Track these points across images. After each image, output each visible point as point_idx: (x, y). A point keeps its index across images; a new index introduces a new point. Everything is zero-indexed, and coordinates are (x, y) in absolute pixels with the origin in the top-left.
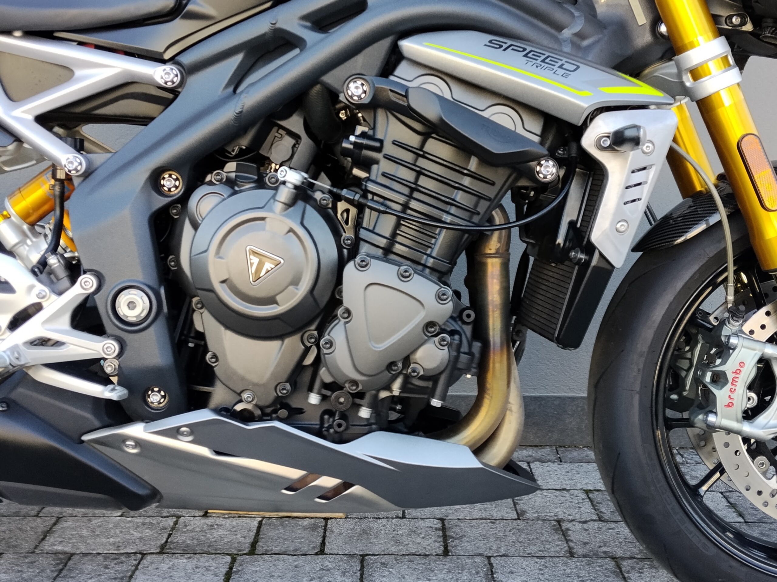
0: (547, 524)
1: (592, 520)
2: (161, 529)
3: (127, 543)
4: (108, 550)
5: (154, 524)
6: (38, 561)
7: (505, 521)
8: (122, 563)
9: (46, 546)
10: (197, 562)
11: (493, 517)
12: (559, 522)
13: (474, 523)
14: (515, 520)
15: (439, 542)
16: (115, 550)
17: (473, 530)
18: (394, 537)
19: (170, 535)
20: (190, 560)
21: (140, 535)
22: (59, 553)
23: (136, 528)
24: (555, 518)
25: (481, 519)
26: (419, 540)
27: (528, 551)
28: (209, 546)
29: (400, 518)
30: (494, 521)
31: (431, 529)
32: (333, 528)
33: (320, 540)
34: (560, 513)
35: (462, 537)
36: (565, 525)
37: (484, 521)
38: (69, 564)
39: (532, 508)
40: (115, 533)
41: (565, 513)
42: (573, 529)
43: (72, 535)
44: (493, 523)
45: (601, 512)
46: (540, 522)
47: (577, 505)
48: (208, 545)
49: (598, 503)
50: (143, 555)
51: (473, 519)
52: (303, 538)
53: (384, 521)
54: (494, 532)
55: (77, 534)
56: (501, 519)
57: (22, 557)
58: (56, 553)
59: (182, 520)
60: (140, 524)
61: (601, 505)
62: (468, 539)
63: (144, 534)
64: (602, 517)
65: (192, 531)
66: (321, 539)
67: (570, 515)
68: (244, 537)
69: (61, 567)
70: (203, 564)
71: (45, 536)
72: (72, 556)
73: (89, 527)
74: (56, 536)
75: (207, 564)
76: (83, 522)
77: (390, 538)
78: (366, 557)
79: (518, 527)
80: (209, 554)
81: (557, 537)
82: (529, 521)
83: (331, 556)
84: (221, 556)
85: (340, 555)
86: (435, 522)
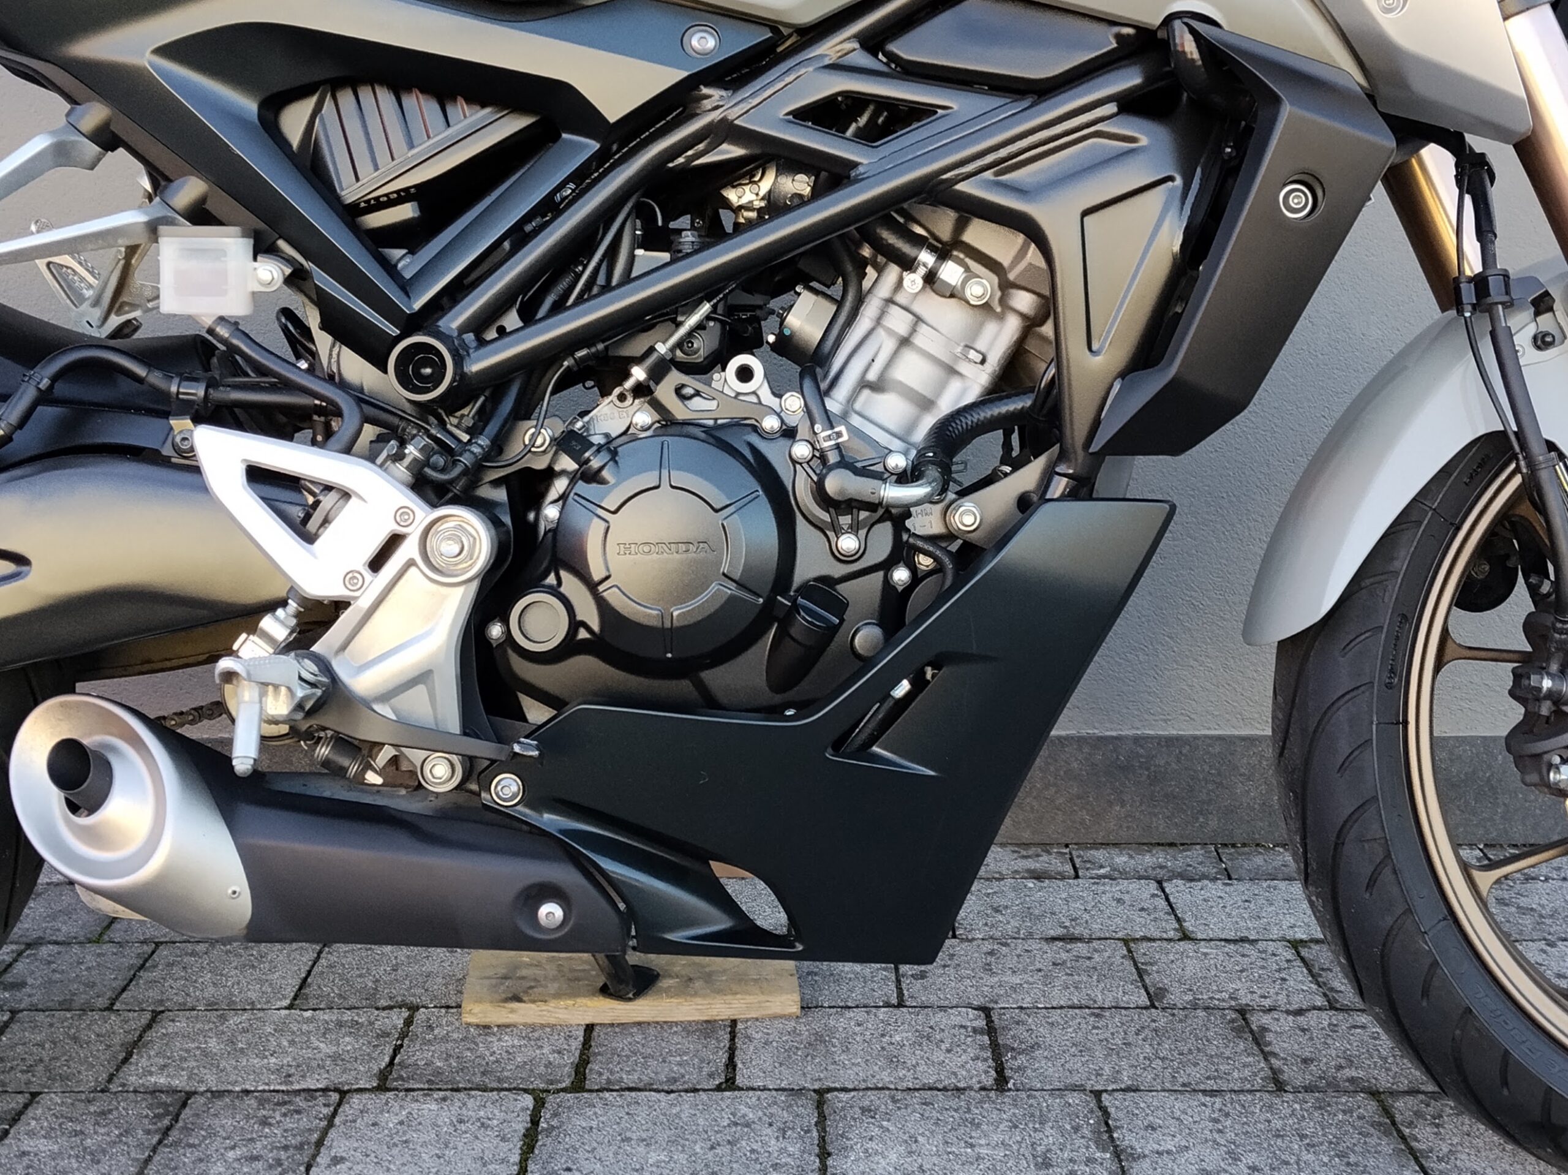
0: (1216, 1018)
1: (1315, 1008)
2: (378, 1036)
3: (305, 1067)
4: (267, 1084)
5: (362, 1025)
6: (117, 1108)
7: (1123, 1011)
8: (298, 1112)
9: (132, 1077)
10: (460, 1108)
11: (1095, 1002)
12: (1243, 1012)
13: (1056, 1015)
14: (1146, 1008)
15: (985, 1060)
16: (281, 1084)
17: (1057, 1031)
18: (883, 1048)
19: (397, 1050)
20: (445, 1105)
21: (334, 1049)
22: (162, 1092)
23: (324, 1034)
24: (1233, 1003)
25: (1070, 1007)
26: (939, 1056)
27: (1183, 1078)
28: (484, 1073)
29: (894, 1006)
30: (1098, 1011)
31: (963, 1031)
32: (749, 1031)
33: (723, 1057)
34: (1242, 992)
35: (1032, 1047)
36: (1257, 1020)
37: (1077, 1011)
38: (182, 1116)
39: (1179, 981)
40: (279, 1045)
41: (1252, 993)
42: (1275, 1027)
43: (188, 1051)
44: (1097, 1016)
45: (1332, 989)
46: (1201, 1013)
47: (1277, 975)
48: (482, 1069)
49: (1323, 969)
50: (343, 1094)
51: (1053, 1008)
52: (685, 1053)
53: (860, 1015)
54: (1100, 1037)
55: (198, 1048)
56: (1116, 1008)
57: (82, 1101)
58: (154, 1092)
59: (421, 1015)
60: (332, 1026)
61: (1330, 975)
62: (1046, 1054)
63: (342, 1047)
64: (1337, 1001)
65: (446, 1039)
66: (726, 1055)
67: (1265, 997)
68: (559, 1052)
69: (166, 1122)
70: (473, 1114)
71: (130, 1055)
72: (188, 1099)
73: (223, 1033)
74: (152, 1053)
75: (482, 1113)
76: (209, 1022)
77: (876, 1052)
78: (829, 1096)
79: (1154, 1025)
80: (485, 1090)
81: (1242, 1046)
82: (1175, 1011)
83: (751, 1093)
84: (511, 1095)
85: (769, 1090)
86: (971, 1016)
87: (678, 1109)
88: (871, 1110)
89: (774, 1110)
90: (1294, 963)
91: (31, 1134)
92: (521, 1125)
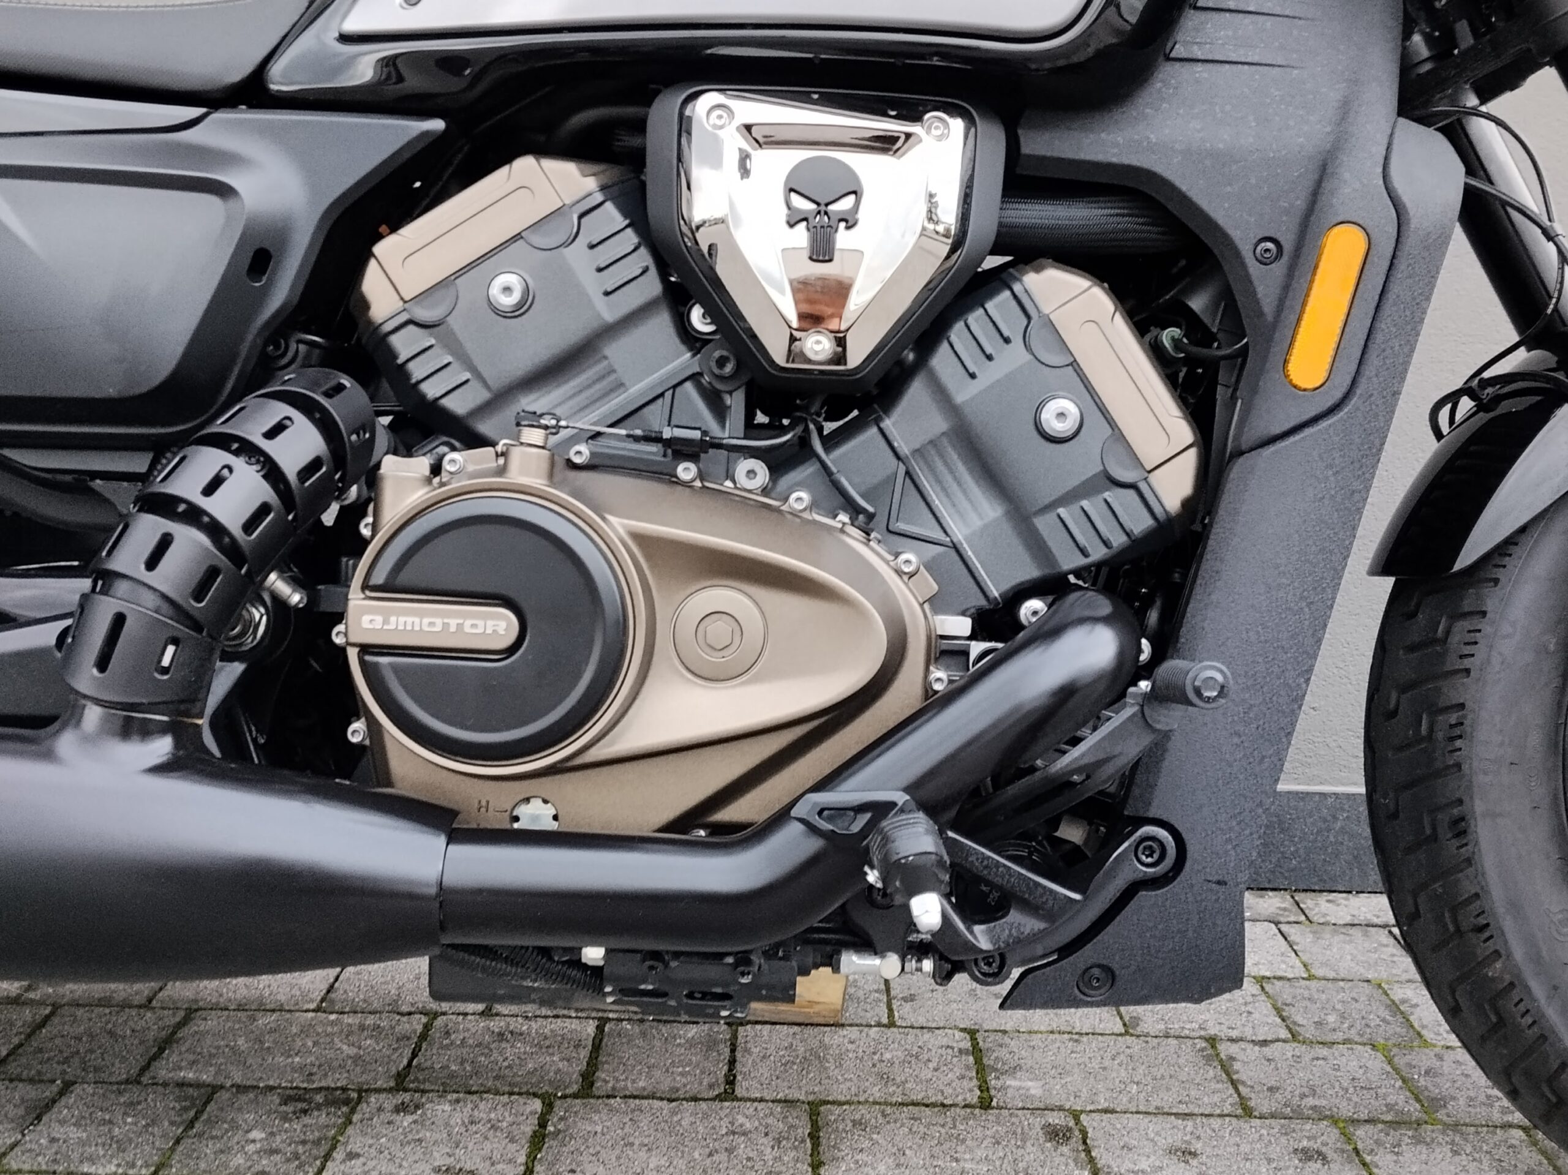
0: (1186, 1048)
1: (1278, 1040)
2: (398, 1041)
3: (327, 1067)
4: (290, 1082)
5: (383, 1029)
6: (146, 1100)
7: (1099, 1038)
8: (317, 1109)
9: (163, 1071)
10: (472, 1111)
11: (1074, 1028)
12: (1212, 1041)
13: (1037, 1040)
14: (1121, 1035)
15: (971, 1079)
16: (303, 1082)
17: (1037, 1055)
18: (874, 1065)
19: (414, 1055)
20: (457, 1107)
21: (355, 1050)
22: (190, 1086)
23: (347, 1036)
24: (1203, 1033)
25: (1050, 1032)
26: (927, 1074)
27: (1156, 1102)
28: (497, 1078)
29: (885, 1026)
30: (1077, 1037)
31: (950, 1051)
32: (749, 1045)
33: (724, 1069)
34: (1210, 1024)
35: (1014, 1069)
36: (1225, 1049)
37: (1057, 1036)
38: (208, 1110)
39: (1151, 1011)
40: (304, 1047)
41: (1220, 1023)
42: (1240, 1056)
43: (218, 1048)
44: (1076, 1041)
45: (1295, 1023)
46: (1173, 1042)
47: (1243, 1008)
48: (494, 1075)
49: (1286, 1005)
50: (362, 1094)
51: (1034, 1033)
52: (689, 1064)
53: (853, 1033)
54: (1078, 1062)
55: (227, 1046)
56: (1093, 1034)
57: (113, 1092)
58: (183, 1086)
59: (440, 1021)
60: (355, 1029)
61: (1293, 1010)
62: (1027, 1076)
63: (363, 1049)
64: (1298, 1035)
65: (462, 1045)
66: (726, 1068)
67: (1233, 1029)
68: (568, 1061)
69: (191, 1115)
70: (485, 1116)
71: (161, 1050)
72: (213, 1093)
73: (253, 1032)
74: (183, 1049)
75: (493, 1115)
76: (239, 1021)
77: (867, 1068)
78: (822, 1108)
79: (1128, 1051)
80: (497, 1093)
81: (1211, 1073)
82: (1149, 1039)
83: (748, 1104)
84: (522, 1100)
85: (767, 1101)
86: (957, 1037)
87: (679, 1116)
88: (861, 1124)
89: (770, 1121)
90: (1258, 998)
91: (62, 1122)
92: (529, 1127)
